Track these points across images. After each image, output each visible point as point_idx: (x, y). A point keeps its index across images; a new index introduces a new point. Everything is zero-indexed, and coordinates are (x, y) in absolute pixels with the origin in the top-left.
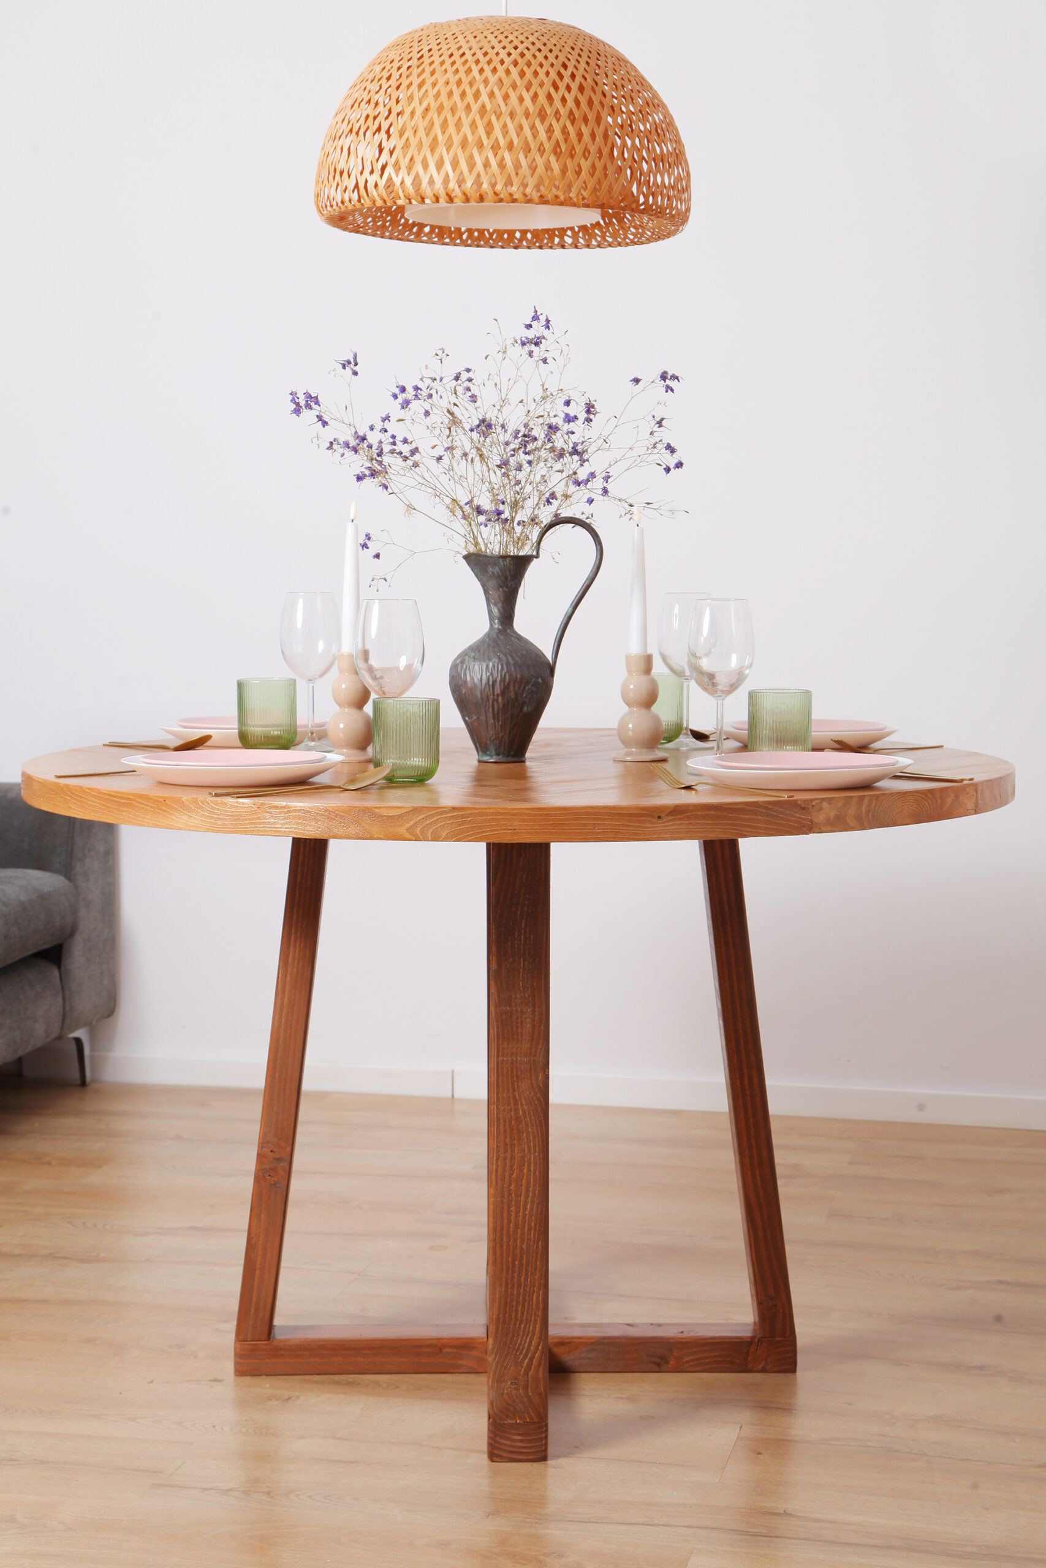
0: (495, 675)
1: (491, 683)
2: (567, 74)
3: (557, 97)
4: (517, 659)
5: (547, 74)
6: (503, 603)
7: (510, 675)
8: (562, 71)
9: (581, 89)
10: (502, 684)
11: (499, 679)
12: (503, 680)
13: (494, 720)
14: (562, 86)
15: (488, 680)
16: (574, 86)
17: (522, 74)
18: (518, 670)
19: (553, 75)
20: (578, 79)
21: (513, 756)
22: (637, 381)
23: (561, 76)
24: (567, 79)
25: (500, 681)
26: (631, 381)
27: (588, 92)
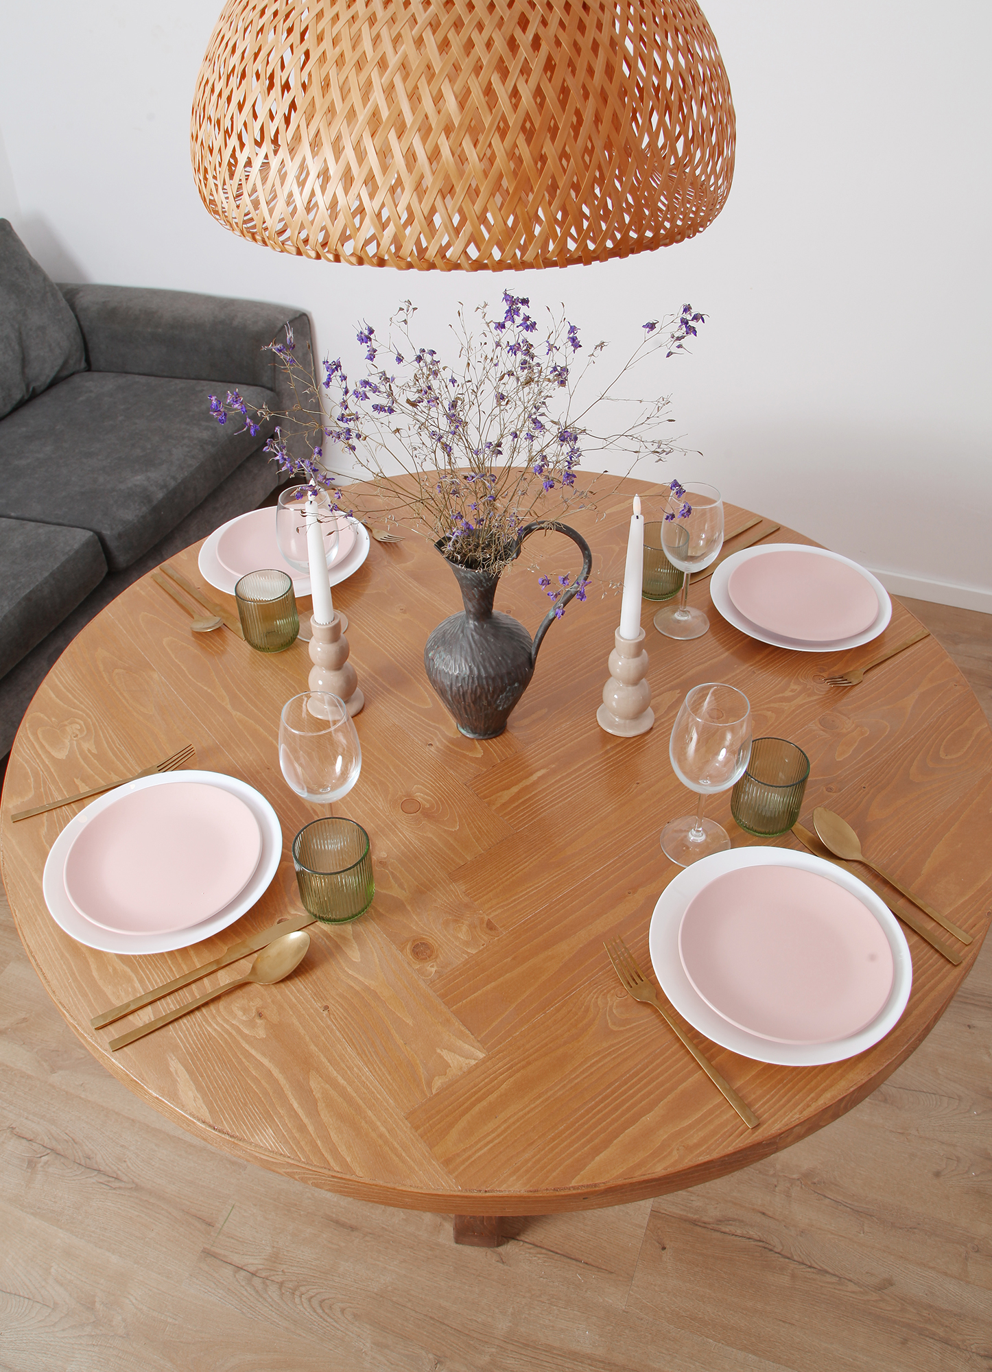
0: (465, 688)
1: (461, 693)
2: (525, 39)
3: (502, 92)
4: (490, 670)
5: (489, 45)
6: (477, 601)
7: (482, 688)
8: (518, 33)
9: (549, 66)
10: (473, 696)
11: (469, 691)
12: (474, 692)
13: (467, 714)
14: (514, 67)
15: (459, 690)
16: (537, 64)
17: (444, 45)
18: (490, 682)
19: (500, 45)
20: (545, 48)
21: (489, 735)
22: (651, 326)
23: (512, 44)
24: (523, 52)
25: (471, 693)
26: (644, 326)
27: (561, 71)
